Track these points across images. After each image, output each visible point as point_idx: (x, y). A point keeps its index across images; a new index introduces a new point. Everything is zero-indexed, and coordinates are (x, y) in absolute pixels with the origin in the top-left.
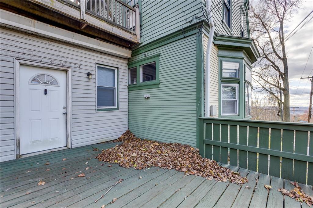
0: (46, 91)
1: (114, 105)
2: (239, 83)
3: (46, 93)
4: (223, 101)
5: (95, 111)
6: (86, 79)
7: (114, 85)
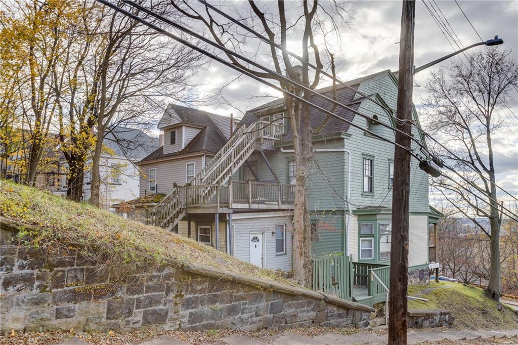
0: (256, 246)
1: (283, 251)
2: (374, 237)
3: (256, 247)
4: (362, 250)
5: (275, 256)
6: (271, 236)
7: (283, 237)
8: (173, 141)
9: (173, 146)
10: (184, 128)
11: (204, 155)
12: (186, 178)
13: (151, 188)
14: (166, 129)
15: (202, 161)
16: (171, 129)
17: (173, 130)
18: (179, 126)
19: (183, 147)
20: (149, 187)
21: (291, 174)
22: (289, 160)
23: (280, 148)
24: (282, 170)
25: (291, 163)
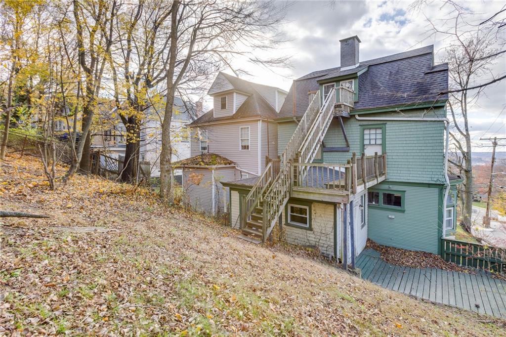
8: (223, 106)
9: (224, 110)
10: (235, 94)
11: (260, 120)
12: (240, 140)
13: (202, 148)
14: (216, 95)
15: (257, 126)
16: (222, 95)
17: (224, 96)
18: (230, 93)
19: (234, 112)
20: (200, 147)
21: (366, 142)
22: (364, 127)
23: (354, 115)
24: (355, 138)
25: (366, 132)
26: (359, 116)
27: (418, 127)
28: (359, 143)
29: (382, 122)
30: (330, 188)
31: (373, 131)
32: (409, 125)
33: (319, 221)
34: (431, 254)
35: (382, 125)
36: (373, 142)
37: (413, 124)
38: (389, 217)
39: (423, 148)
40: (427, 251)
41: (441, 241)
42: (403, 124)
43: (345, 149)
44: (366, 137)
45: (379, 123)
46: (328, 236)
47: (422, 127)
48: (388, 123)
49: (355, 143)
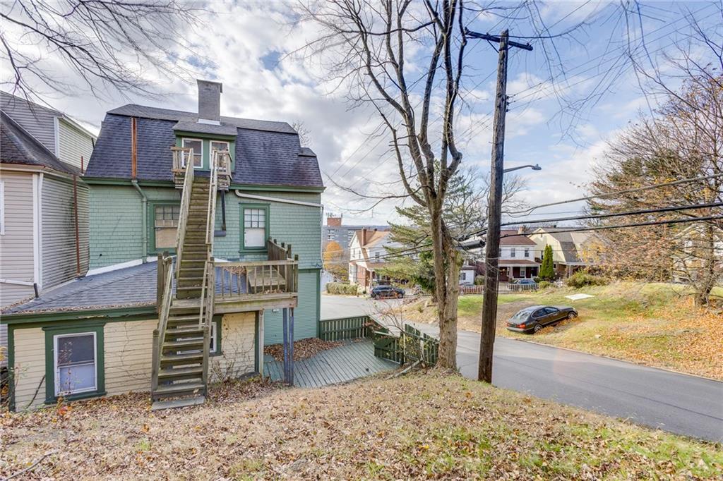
11: (38, 173)
21: (247, 225)
22: (244, 206)
23: (234, 191)
24: (234, 219)
25: (247, 212)
26: (240, 191)
27: (300, 211)
28: (238, 226)
29: (265, 202)
30: (258, 292)
31: (255, 212)
32: (293, 208)
33: (234, 338)
34: (312, 338)
35: (265, 207)
36: (255, 225)
37: (296, 207)
38: (275, 310)
39: (304, 233)
40: (308, 337)
41: (320, 323)
42: (287, 207)
43: (222, 233)
44: (247, 218)
45: (262, 202)
46: (246, 354)
47: (304, 211)
48: (272, 204)
49: (234, 226)
